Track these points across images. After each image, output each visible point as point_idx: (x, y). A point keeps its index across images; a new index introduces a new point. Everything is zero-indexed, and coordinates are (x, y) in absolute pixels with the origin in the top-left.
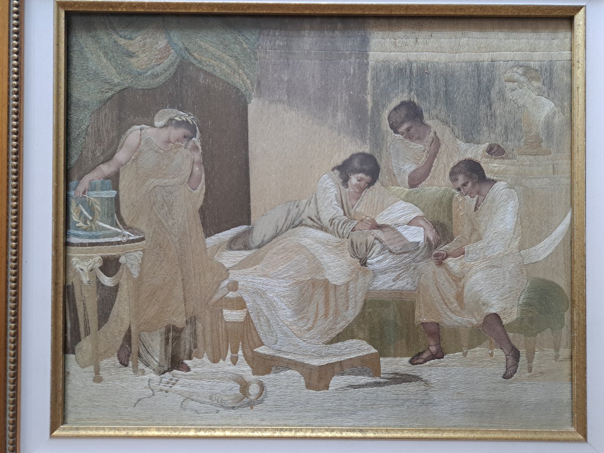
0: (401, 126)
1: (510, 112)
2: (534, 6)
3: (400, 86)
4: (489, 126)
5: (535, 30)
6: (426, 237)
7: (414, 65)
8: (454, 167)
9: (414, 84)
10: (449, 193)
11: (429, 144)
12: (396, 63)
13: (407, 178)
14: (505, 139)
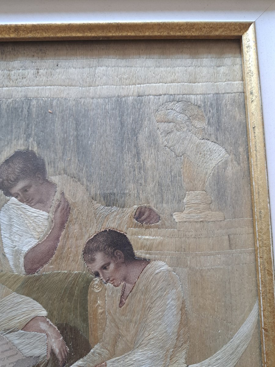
0: (15, 185)
1: (164, 163)
2: (187, 24)
3: (14, 131)
4: (137, 182)
5: (194, 55)
6: (50, 348)
7: (34, 102)
8: (89, 242)
9: (33, 127)
10: (83, 281)
11: (54, 210)
12: (10, 101)
13: (23, 259)
14: (160, 200)
